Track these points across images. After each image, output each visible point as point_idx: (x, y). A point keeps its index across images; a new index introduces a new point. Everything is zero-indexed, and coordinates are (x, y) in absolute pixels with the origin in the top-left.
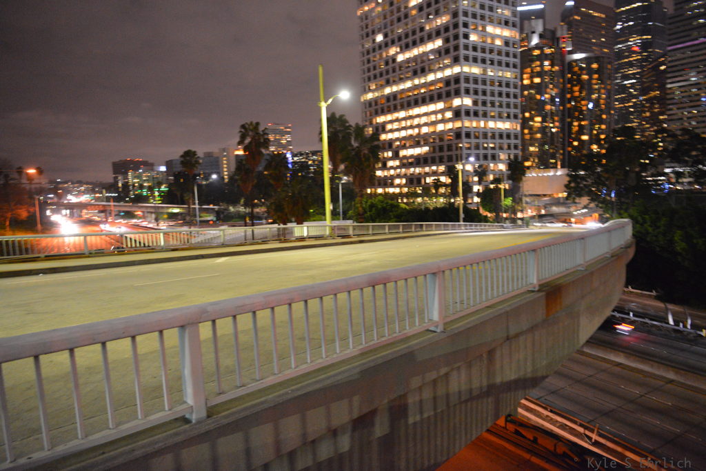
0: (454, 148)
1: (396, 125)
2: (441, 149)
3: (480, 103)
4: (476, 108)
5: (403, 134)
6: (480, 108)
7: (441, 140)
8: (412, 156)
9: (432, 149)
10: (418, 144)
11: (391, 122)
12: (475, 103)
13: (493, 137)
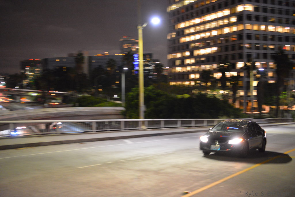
0: (237, 48)
1: (192, 30)
2: (226, 49)
3: (261, 9)
4: (257, 13)
5: (198, 37)
6: (261, 14)
7: (227, 41)
8: (204, 56)
9: (220, 49)
10: (208, 46)
11: (189, 27)
12: (256, 9)
13: (273, 39)
